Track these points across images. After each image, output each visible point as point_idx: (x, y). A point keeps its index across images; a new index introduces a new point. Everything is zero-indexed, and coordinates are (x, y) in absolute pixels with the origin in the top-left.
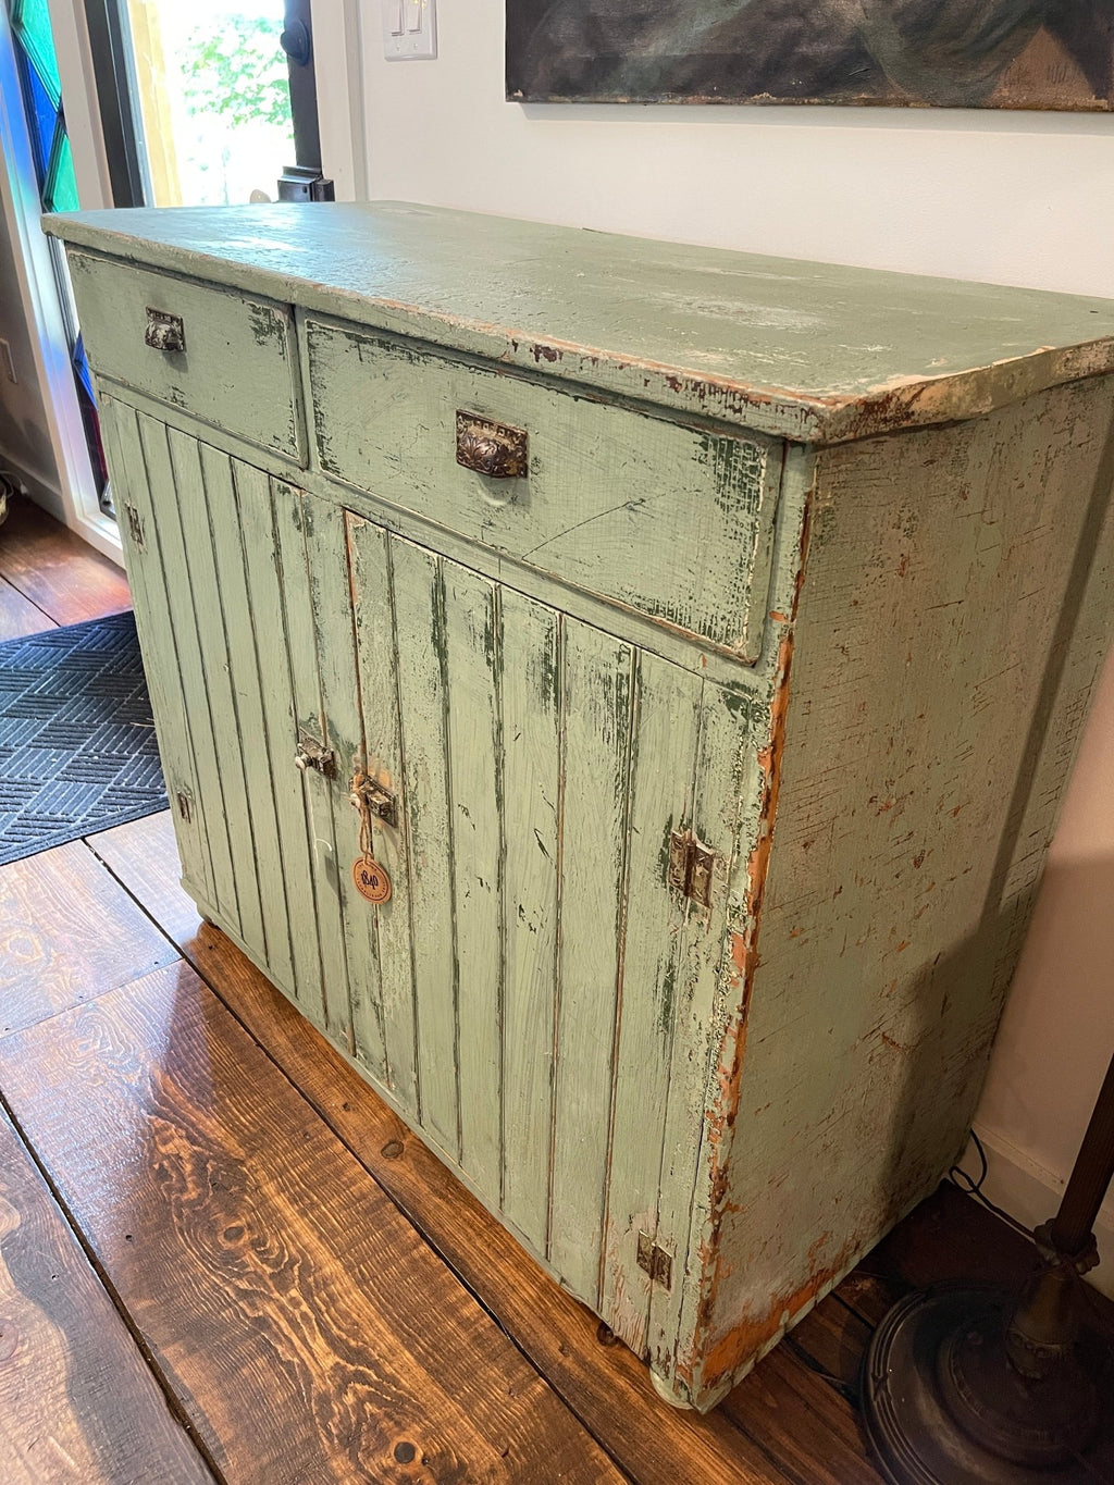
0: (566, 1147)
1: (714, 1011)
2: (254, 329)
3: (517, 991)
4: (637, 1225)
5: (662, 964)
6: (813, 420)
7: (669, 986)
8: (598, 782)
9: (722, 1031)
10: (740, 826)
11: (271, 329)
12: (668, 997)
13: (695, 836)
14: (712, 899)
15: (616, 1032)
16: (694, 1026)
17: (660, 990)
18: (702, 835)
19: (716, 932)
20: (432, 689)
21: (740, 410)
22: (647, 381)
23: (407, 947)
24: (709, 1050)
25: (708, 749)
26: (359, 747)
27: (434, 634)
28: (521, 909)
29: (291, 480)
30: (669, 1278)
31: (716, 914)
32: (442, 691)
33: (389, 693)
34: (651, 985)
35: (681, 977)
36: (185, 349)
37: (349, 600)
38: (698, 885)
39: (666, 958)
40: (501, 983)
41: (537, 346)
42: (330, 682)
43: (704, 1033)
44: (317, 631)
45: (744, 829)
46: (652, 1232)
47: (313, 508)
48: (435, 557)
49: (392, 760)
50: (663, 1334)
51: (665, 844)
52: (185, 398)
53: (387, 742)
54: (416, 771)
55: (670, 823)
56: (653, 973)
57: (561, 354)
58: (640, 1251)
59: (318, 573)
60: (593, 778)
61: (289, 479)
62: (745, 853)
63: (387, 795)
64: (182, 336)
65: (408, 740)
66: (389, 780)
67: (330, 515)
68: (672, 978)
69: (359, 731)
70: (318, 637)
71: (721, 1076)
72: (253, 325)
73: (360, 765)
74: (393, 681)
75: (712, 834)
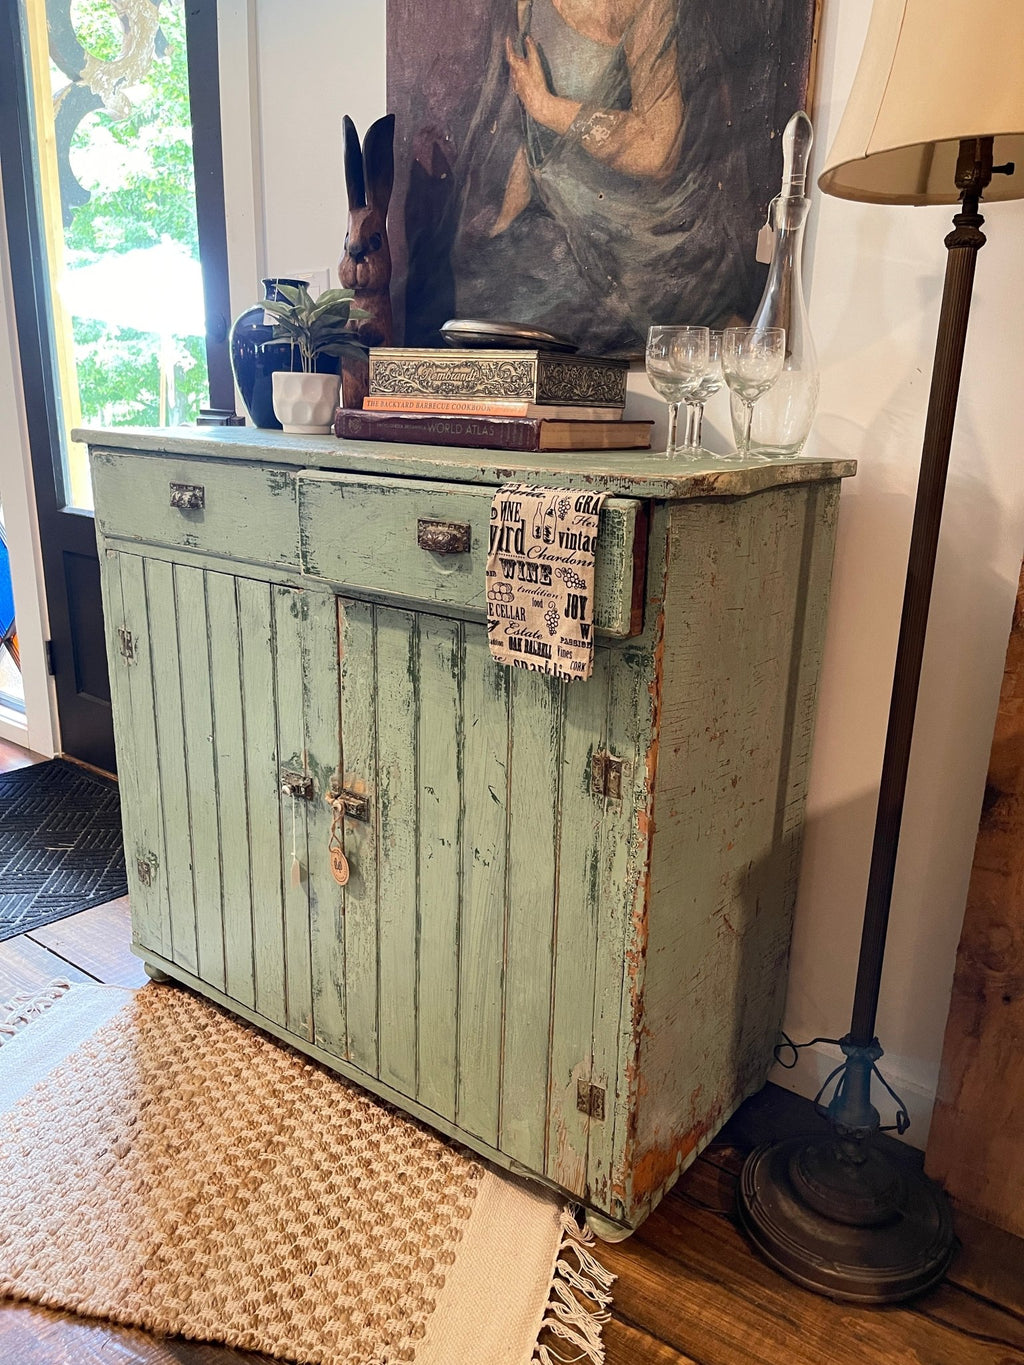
0: (515, 1036)
1: (628, 872)
2: (272, 487)
3: (473, 922)
4: (576, 1076)
5: (589, 853)
6: (671, 486)
7: (594, 867)
8: (538, 737)
9: (634, 886)
10: (639, 736)
11: (286, 484)
12: (594, 876)
13: (609, 753)
14: (622, 793)
15: (555, 919)
16: (614, 889)
17: (588, 873)
18: (613, 751)
19: (626, 814)
20: (406, 707)
21: (629, 487)
22: (571, 480)
23: (373, 920)
24: (626, 904)
25: (615, 693)
26: (337, 768)
27: (410, 667)
28: (477, 851)
29: (292, 584)
30: (603, 1109)
31: (626, 802)
32: (414, 707)
33: (367, 719)
34: (581, 872)
35: (602, 857)
36: (204, 507)
37: (336, 659)
38: (612, 786)
39: (591, 847)
40: (459, 919)
41: (498, 470)
42: (313, 724)
43: (621, 892)
44: (305, 687)
45: (642, 737)
46: (588, 1076)
47: (309, 600)
48: (413, 614)
49: (367, 770)
50: (600, 1163)
51: (588, 765)
52: (198, 541)
53: (363, 758)
54: (389, 773)
55: (591, 750)
56: (582, 862)
57: (515, 472)
58: (579, 1096)
59: (310, 645)
60: (534, 735)
61: (289, 584)
62: (643, 753)
63: (361, 799)
64: (202, 499)
65: (383, 750)
66: (364, 786)
67: (324, 602)
68: (596, 860)
69: (338, 755)
70: (306, 693)
71: (635, 920)
72: (270, 483)
73: (336, 783)
74: (372, 709)
75: (620, 747)
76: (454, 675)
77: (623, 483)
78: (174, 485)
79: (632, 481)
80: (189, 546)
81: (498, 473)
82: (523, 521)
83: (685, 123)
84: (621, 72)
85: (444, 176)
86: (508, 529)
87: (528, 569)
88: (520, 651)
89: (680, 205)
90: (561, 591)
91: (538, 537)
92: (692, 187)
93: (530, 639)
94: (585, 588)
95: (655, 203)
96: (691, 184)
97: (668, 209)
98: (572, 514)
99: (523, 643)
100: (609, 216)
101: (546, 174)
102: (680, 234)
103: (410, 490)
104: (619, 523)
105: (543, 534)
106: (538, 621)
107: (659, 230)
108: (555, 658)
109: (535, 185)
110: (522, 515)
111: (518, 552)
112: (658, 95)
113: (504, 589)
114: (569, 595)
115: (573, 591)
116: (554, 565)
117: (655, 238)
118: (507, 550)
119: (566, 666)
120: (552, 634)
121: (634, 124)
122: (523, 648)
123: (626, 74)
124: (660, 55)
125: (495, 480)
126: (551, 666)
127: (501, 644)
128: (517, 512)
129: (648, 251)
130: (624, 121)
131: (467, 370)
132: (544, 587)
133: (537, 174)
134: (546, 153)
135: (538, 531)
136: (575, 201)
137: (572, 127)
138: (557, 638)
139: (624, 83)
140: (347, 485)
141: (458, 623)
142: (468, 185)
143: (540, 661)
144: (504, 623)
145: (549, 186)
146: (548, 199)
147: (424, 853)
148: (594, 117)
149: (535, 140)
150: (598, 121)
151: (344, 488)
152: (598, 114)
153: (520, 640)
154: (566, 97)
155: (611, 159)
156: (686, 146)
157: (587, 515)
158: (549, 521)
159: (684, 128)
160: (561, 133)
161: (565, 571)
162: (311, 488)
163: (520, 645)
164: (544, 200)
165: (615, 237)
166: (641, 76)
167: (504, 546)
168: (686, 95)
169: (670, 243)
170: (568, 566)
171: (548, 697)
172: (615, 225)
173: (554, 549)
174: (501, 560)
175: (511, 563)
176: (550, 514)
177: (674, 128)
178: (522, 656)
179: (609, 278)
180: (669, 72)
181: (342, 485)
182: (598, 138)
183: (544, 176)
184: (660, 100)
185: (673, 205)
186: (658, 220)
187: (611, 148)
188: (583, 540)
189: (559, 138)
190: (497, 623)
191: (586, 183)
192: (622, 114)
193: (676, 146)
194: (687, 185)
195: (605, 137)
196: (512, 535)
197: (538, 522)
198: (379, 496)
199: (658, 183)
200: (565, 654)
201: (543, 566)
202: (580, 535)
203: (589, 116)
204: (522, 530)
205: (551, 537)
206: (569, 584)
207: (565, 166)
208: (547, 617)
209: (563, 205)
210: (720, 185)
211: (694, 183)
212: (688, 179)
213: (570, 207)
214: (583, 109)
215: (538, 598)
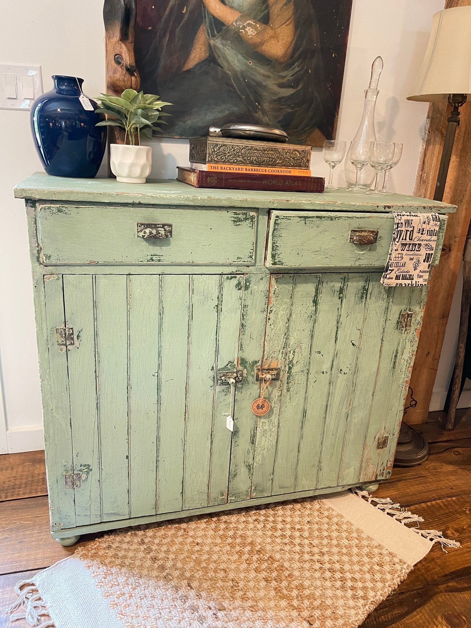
0: (351, 436)
1: (409, 353)
2: (234, 221)
3: (335, 400)
4: (377, 438)
5: (394, 352)
6: (455, 209)
7: (396, 356)
8: (378, 314)
9: (411, 357)
11: (246, 219)
12: (395, 360)
13: (408, 311)
14: (411, 324)
15: (376, 383)
16: (403, 361)
17: (393, 359)
18: (410, 310)
19: (412, 332)
20: (309, 319)
22: (417, 208)
23: (276, 424)
24: (407, 364)
26: (261, 360)
27: (315, 299)
28: (341, 370)
29: (240, 272)
30: (387, 443)
31: (412, 327)
32: (314, 317)
33: (284, 330)
34: (390, 360)
35: (399, 351)
36: (171, 236)
37: (266, 306)
38: (408, 323)
39: (396, 349)
40: (328, 402)
42: (245, 342)
43: (406, 361)
45: (422, 302)
46: (382, 434)
47: (251, 279)
48: (320, 274)
49: (280, 355)
50: (383, 463)
51: (399, 318)
52: (161, 258)
53: (278, 350)
54: (294, 352)
55: (401, 312)
56: (391, 356)
57: (393, 206)
58: (379, 443)
59: (248, 302)
60: (376, 313)
61: (238, 273)
62: (422, 307)
63: (276, 369)
64: (171, 232)
65: (292, 341)
66: (278, 362)
67: (262, 279)
68: (397, 353)
69: (262, 353)
70: (243, 328)
71: (410, 369)
72: (233, 219)
73: (259, 367)
74: (287, 325)
75: (412, 308)
76: (340, 298)
77: (438, 209)
78: (142, 224)
79: (441, 208)
80: (152, 261)
81: (385, 207)
82: (414, 227)
83: (295, 39)
84: (265, 5)
85: (150, 28)
86: (407, 231)
87: (412, 246)
88: (399, 279)
89: (292, 76)
90: (423, 252)
91: (419, 233)
92: (297, 69)
93: (404, 274)
94: (433, 250)
95: (279, 72)
96: (297, 68)
97: (286, 76)
98: (432, 222)
99: (401, 276)
100: (255, 73)
101: (217, 42)
102: (292, 89)
103: (348, 217)
104: (443, 224)
105: (421, 231)
106: (410, 266)
107: (281, 86)
108: (416, 278)
109: (211, 49)
110: (413, 225)
111: (410, 240)
112: (283, 22)
113: (400, 256)
114: (426, 254)
115: (428, 252)
116: (423, 243)
117: (279, 89)
118: (405, 239)
119: (421, 281)
120: (415, 270)
121: (270, 32)
122: (401, 278)
123: (267, 7)
124: (286, 4)
125: (383, 210)
126: (414, 282)
127: (392, 278)
128: (411, 224)
129: (275, 94)
130: (264, 30)
131: (272, 152)
132: (416, 252)
133: (212, 42)
134: (218, 33)
135: (419, 230)
136: (236, 62)
137: (234, 23)
138: (417, 271)
139: (266, 11)
140: (309, 217)
141: (346, 274)
142: (167, 38)
143: (409, 282)
144: (396, 269)
145: (219, 50)
146: (219, 57)
147: (311, 380)
148: (248, 22)
149: (211, 24)
150: (249, 25)
151: (307, 219)
152: (250, 22)
153: (400, 275)
154: (232, 7)
155: (256, 46)
156: (295, 50)
157: (437, 222)
158: (424, 226)
159: (294, 42)
160: (228, 25)
161: (427, 245)
162: (283, 221)
163: (400, 277)
164: (217, 57)
165: (259, 84)
166: (275, 10)
167: (404, 238)
168: (296, 27)
169: (287, 92)
170: (427, 243)
171: (385, 296)
172: (259, 78)
173: (425, 237)
174: (402, 244)
175: (406, 245)
176: (424, 223)
177: (290, 39)
178: (400, 281)
179: (257, 104)
180: (290, 14)
181: (306, 217)
182: (249, 33)
183: (216, 44)
184: (284, 25)
185: (288, 75)
186: (280, 81)
187: (258, 40)
188: (435, 232)
189: (226, 27)
190: (393, 270)
191: (242, 54)
192: (263, 26)
193: (290, 48)
194: (294, 68)
195: (253, 34)
196: (409, 233)
197: (420, 227)
198: (330, 222)
199: (281, 63)
200: (421, 277)
201: (419, 244)
202: (434, 230)
203: (246, 21)
204: (413, 231)
205: (424, 232)
206: (427, 249)
207: (229, 42)
208: (414, 264)
209: (228, 61)
210: (310, 71)
211: (298, 67)
212: (295, 65)
213: (232, 64)
214: (242, 17)
215: (412, 257)
